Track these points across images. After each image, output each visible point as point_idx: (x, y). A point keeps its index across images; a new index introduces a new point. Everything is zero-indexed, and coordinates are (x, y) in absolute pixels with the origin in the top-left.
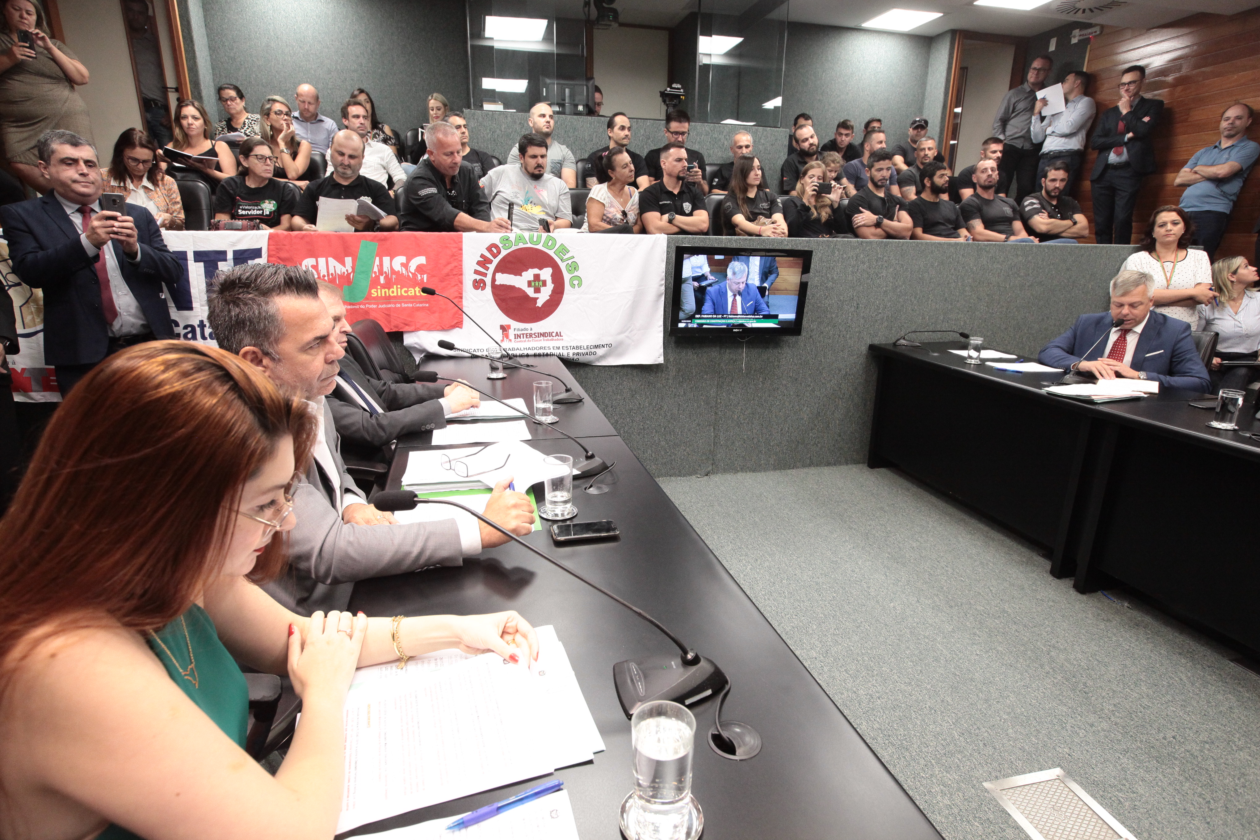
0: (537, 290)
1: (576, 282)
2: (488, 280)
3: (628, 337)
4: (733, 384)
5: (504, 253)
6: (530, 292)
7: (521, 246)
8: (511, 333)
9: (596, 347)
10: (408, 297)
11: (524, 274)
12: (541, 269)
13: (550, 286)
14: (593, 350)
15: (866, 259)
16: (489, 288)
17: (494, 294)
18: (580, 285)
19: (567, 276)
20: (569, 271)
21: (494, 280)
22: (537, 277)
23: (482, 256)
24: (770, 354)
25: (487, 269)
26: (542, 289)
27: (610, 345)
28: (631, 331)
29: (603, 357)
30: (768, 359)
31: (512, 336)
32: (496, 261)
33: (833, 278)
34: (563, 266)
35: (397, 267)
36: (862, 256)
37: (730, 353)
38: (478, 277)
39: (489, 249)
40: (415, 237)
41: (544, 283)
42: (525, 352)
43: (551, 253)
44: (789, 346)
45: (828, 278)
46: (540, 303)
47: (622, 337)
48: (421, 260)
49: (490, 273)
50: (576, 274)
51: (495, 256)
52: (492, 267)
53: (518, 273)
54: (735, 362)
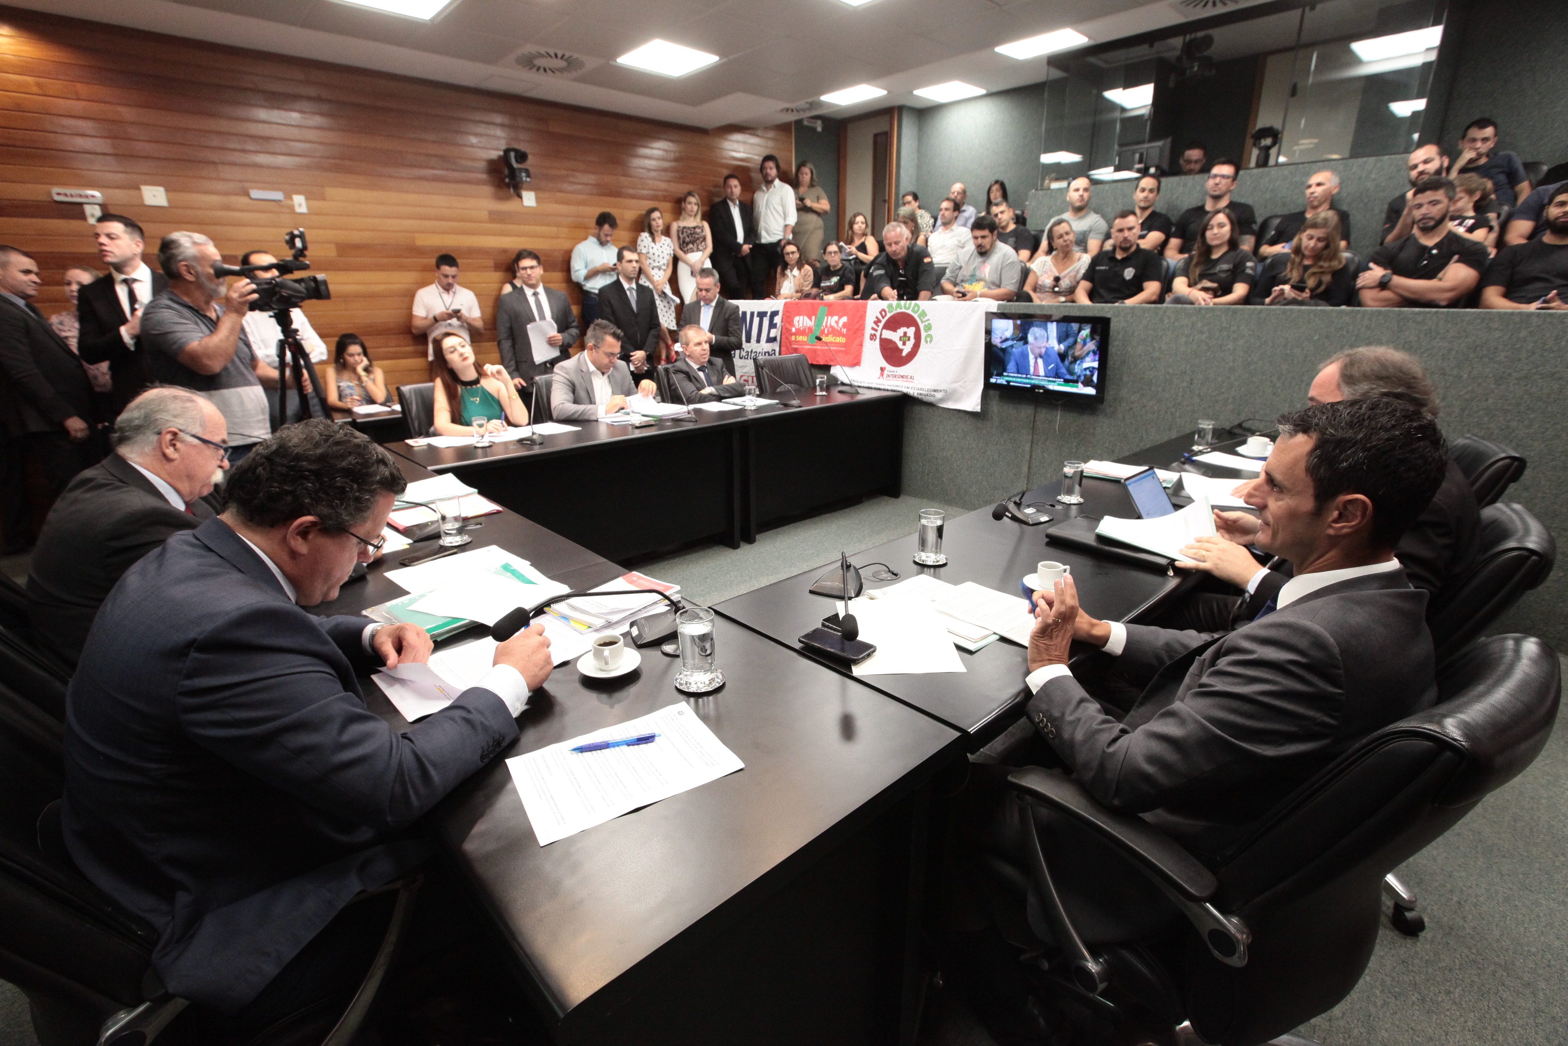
0: (904, 344)
1: (929, 339)
2: (878, 334)
3: (961, 386)
4: (1047, 443)
5: (889, 315)
6: (900, 344)
7: (899, 311)
8: (886, 373)
9: (935, 391)
10: (835, 343)
11: (898, 331)
12: (908, 328)
13: (912, 341)
14: (933, 393)
15: (1206, 328)
16: (878, 340)
17: (881, 345)
18: (931, 341)
19: (923, 334)
20: (926, 331)
21: (881, 335)
22: (905, 333)
23: (877, 318)
24: (1085, 420)
25: (878, 326)
26: (907, 343)
27: (946, 391)
28: (965, 382)
29: (942, 400)
30: (1088, 425)
31: (885, 376)
32: (884, 321)
33: (1160, 348)
34: (922, 326)
35: (833, 324)
36: (1200, 325)
37: (1046, 413)
38: (873, 332)
39: (881, 313)
41: (909, 339)
42: (887, 387)
43: (916, 316)
45: (1154, 348)
46: (904, 354)
47: (956, 385)
48: (845, 319)
49: (879, 329)
50: (929, 333)
51: (883, 317)
52: (881, 325)
53: (895, 330)
54: (1050, 422)
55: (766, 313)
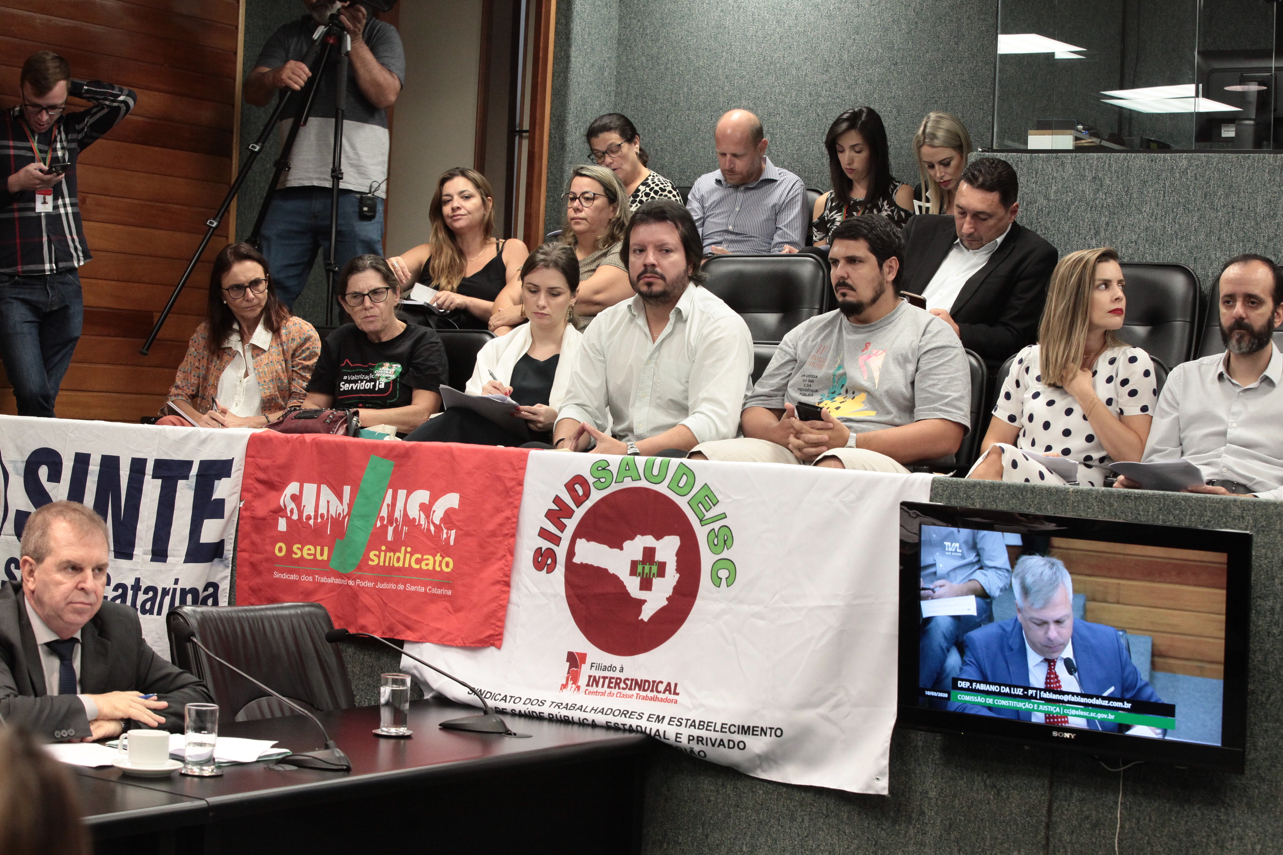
0: (646, 585)
1: (723, 574)
2: (561, 552)
3: (826, 718)
5: (596, 496)
6: (632, 585)
7: (629, 483)
8: (585, 671)
9: (745, 730)
10: (420, 572)
11: (627, 544)
12: (658, 537)
13: (672, 577)
14: (737, 737)
16: (560, 571)
17: (569, 584)
18: (731, 581)
19: (707, 558)
20: (713, 547)
21: (571, 553)
22: (649, 553)
23: (557, 500)
25: (562, 527)
26: (656, 581)
27: (778, 732)
28: (837, 706)
29: (767, 759)
30: (1189, 834)
31: (583, 681)
32: (580, 513)
34: (701, 533)
35: (414, 512)
37: (1082, 800)
38: (545, 544)
39: (570, 487)
40: (451, 452)
41: (661, 572)
42: (591, 717)
43: (682, 502)
44: (1250, 806)
46: (646, 614)
47: (809, 715)
48: (452, 500)
49: (566, 536)
50: (725, 554)
51: (579, 502)
52: (571, 524)
53: (616, 543)
54: (1095, 826)
55: (189, 464)
